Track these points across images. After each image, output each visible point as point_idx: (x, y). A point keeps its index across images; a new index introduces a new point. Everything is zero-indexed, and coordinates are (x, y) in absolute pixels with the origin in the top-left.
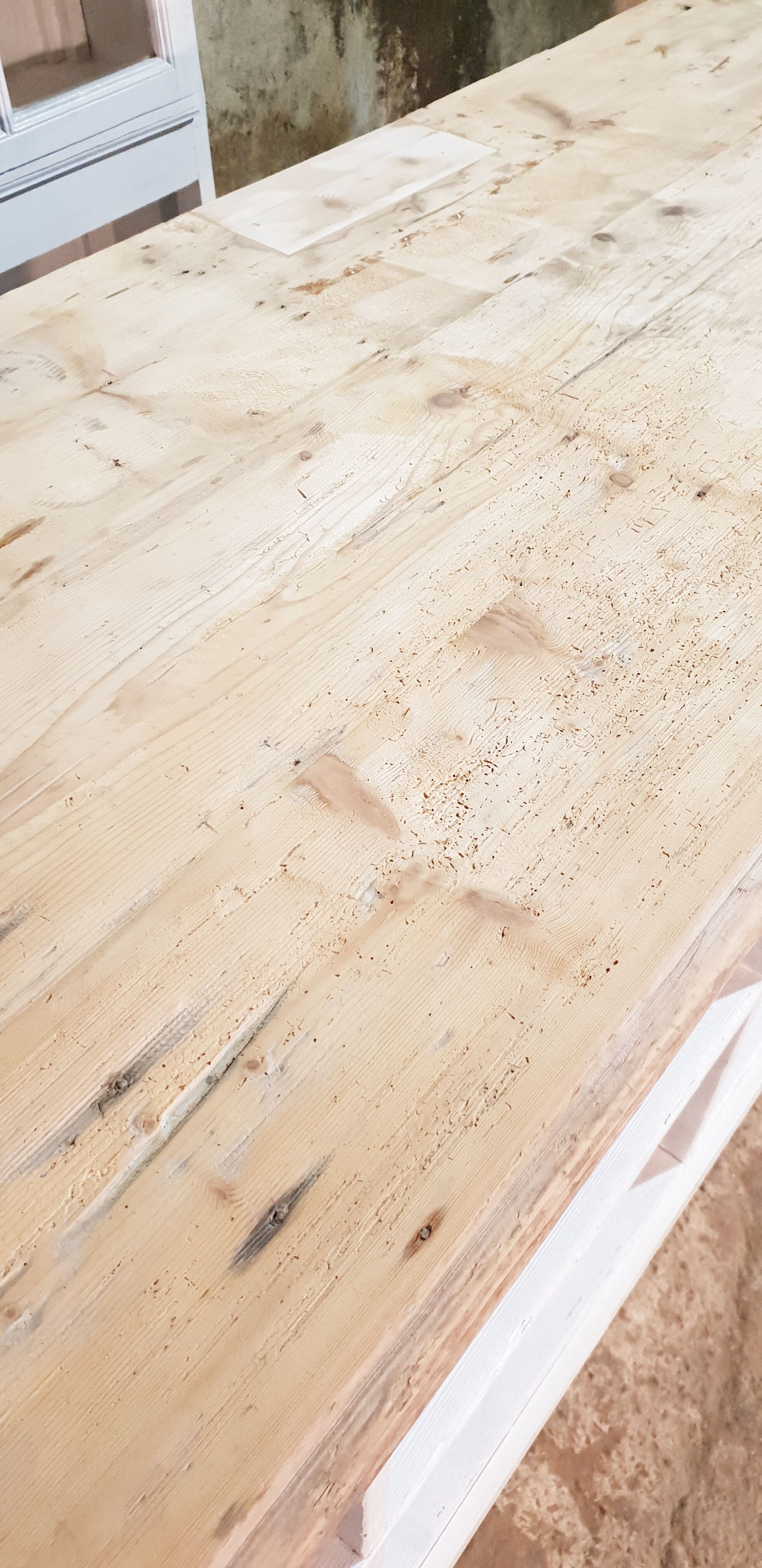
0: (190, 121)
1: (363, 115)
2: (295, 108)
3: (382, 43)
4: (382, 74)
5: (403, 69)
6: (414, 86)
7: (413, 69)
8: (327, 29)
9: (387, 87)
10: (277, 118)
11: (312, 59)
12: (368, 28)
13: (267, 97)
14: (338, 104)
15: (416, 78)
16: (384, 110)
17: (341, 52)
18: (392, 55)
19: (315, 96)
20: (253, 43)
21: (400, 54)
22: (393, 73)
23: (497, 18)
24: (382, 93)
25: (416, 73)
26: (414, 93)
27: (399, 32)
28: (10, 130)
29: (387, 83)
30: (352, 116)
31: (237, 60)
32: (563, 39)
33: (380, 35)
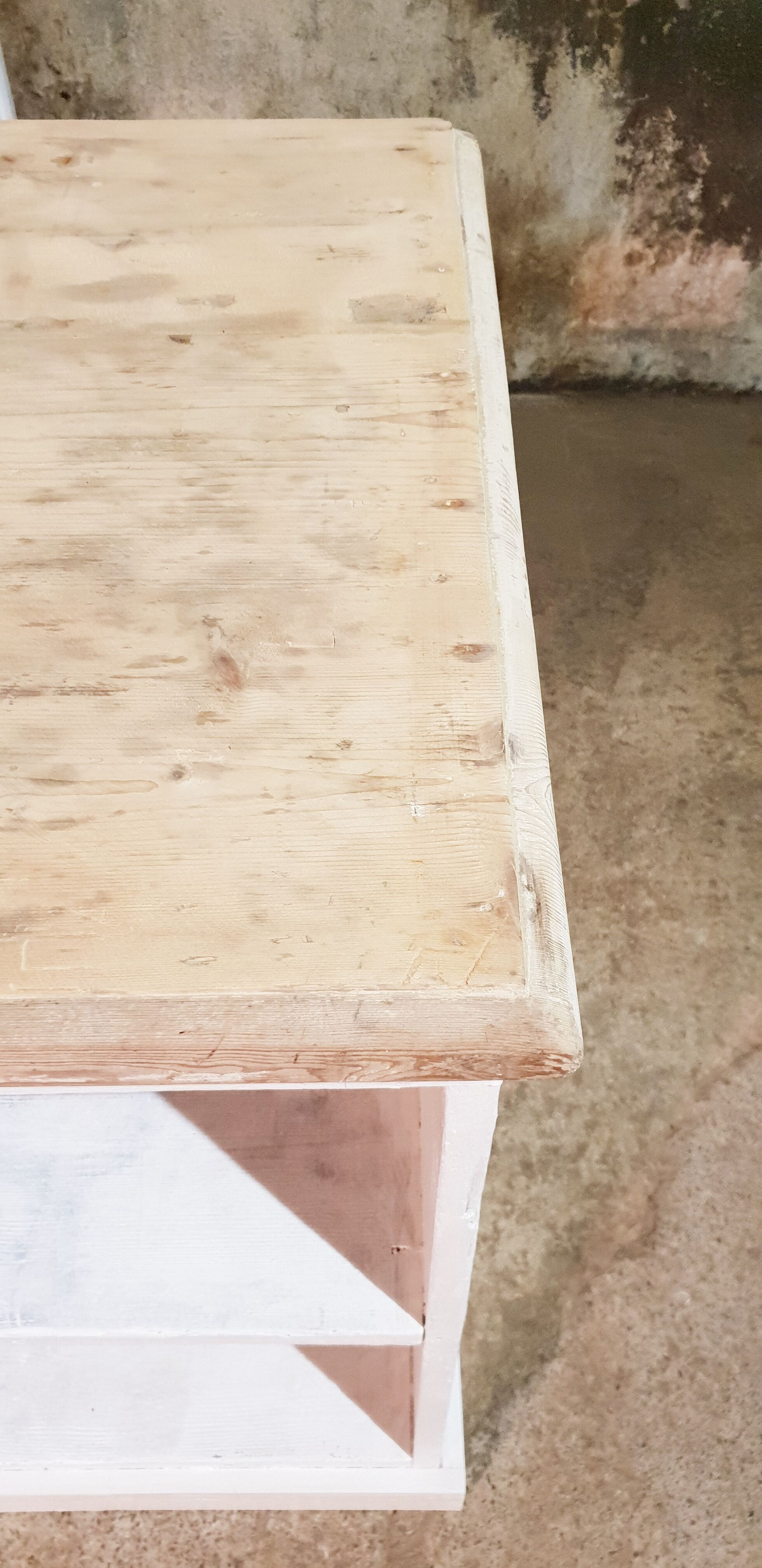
3: (633, 120)
4: (625, 162)
5: (672, 166)
6: (694, 196)
7: (696, 175)
8: (518, 76)
9: (633, 182)
12: (605, 94)
14: (529, 176)
15: (700, 186)
17: (542, 114)
18: (652, 142)
20: (373, 59)
21: (670, 145)
22: (651, 168)
24: (621, 187)
25: (700, 181)
26: (692, 204)
27: (673, 117)
29: (635, 176)
31: (340, 72)
33: (628, 110)
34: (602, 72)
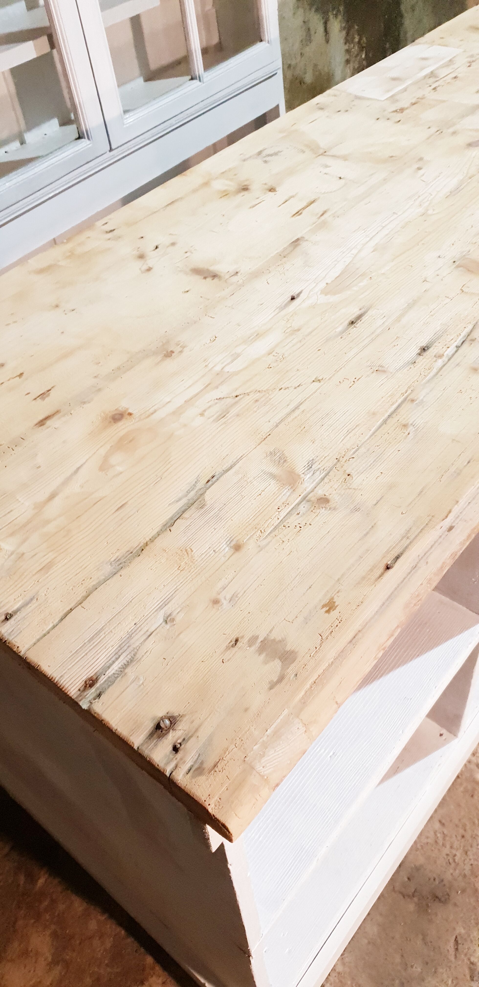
0: (276, 74)
1: (338, 73)
2: (305, 73)
3: (348, 34)
4: (348, 51)
5: (358, 47)
6: (363, 56)
7: (363, 47)
8: (321, 29)
9: (350, 58)
10: (296, 79)
11: (313, 46)
12: (341, 26)
13: (292, 68)
14: (326, 69)
15: (364, 52)
16: (349, 71)
17: (327, 41)
18: (353, 40)
19: (316, 65)
21: (357, 39)
22: (353, 50)
23: (405, 15)
24: (348, 62)
25: (364, 49)
26: (363, 60)
27: (356, 27)
28: (203, 81)
29: (350, 56)
30: (333, 75)
32: (440, 24)
33: (346, 29)
34: (340, 17)
